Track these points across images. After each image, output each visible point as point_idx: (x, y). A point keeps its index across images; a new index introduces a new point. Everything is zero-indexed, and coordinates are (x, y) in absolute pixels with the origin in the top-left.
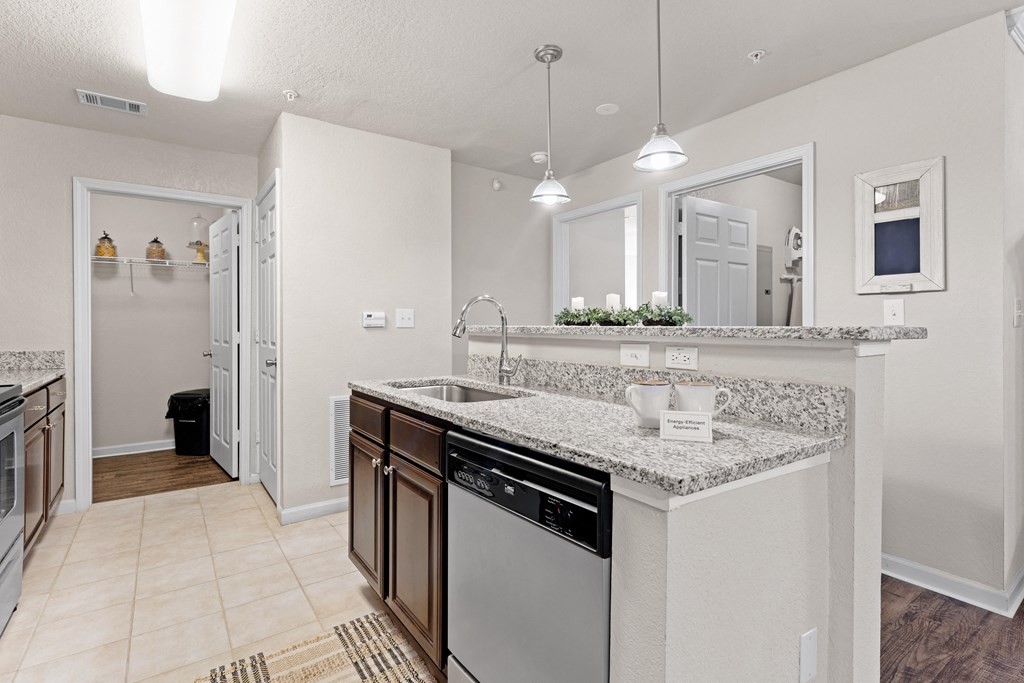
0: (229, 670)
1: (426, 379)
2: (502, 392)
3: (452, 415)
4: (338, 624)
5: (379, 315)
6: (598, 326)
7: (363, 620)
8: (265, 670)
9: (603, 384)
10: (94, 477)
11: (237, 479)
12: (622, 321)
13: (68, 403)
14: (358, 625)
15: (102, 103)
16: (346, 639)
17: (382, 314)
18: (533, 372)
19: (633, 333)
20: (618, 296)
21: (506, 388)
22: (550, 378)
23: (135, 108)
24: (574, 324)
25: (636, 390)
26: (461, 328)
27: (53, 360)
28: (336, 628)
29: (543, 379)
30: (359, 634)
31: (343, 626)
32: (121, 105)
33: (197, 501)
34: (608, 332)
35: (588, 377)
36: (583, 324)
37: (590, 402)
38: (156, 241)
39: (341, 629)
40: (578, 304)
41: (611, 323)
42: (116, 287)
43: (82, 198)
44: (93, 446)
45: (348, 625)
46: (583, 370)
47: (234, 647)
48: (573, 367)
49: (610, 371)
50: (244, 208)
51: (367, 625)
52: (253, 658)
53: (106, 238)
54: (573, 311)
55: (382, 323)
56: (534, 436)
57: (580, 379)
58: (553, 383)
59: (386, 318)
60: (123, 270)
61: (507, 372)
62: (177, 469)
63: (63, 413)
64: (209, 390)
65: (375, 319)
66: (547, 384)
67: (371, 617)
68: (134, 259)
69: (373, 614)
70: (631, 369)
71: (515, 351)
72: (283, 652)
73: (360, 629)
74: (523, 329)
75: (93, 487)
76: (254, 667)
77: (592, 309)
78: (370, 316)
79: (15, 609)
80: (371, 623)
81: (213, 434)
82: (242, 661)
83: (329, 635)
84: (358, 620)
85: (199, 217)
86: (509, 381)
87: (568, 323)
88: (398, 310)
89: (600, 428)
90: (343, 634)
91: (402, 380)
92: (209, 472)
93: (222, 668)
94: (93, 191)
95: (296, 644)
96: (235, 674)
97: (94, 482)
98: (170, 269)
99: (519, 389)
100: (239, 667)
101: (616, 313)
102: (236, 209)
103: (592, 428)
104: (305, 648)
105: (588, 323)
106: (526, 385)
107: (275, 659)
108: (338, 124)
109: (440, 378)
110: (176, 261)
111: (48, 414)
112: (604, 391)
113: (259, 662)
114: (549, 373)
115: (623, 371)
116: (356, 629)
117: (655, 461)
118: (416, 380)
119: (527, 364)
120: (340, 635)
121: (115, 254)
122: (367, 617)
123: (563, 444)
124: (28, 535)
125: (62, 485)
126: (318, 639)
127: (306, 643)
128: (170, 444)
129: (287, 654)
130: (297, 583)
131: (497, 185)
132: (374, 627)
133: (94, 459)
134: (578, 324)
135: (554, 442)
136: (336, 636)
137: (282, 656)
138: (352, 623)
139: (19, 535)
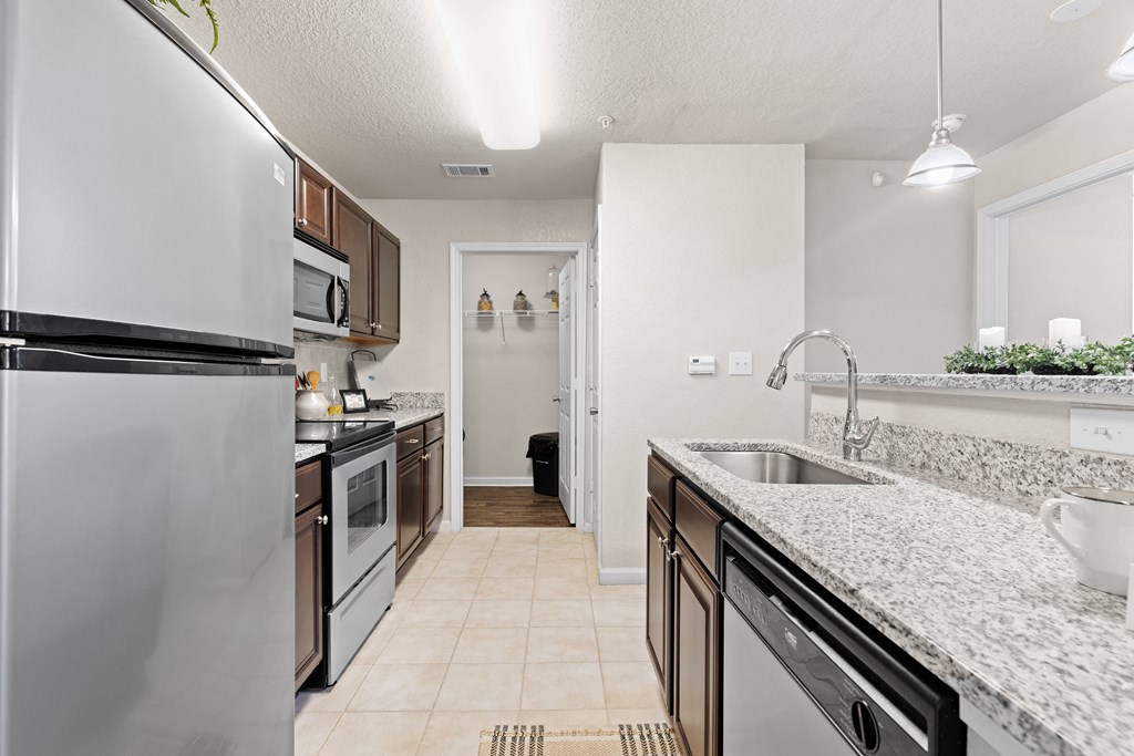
0: (510, 732)
1: (745, 441)
2: (844, 470)
3: (729, 501)
4: (624, 723)
5: (707, 360)
6: (1030, 375)
7: (653, 728)
8: (541, 747)
9: (1030, 478)
10: (465, 503)
11: (574, 525)
12: (1084, 367)
13: (446, 436)
14: (645, 732)
15: (463, 173)
16: (629, 746)
17: (711, 359)
18: (900, 443)
19: (1097, 389)
20: (1079, 321)
21: (853, 466)
22: (929, 456)
23: (484, 171)
24: (981, 371)
25: (1071, 507)
26: (780, 375)
27: (437, 399)
28: (621, 727)
29: (918, 458)
30: (644, 744)
31: (629, 727)
32: (472, 171)
33: (536, 542)
34: (1041, 386)
35: (1001, 460)
36: (1001, 371)
37: (990, 507)
38: (520, 294)
39: (626, 730)
40: (992, 337)
41: (1057, 370)
42: (492, 338)
43: (456, 261)
44: (464, 475)
45: (635, 728)
46: (988, 450)
47: (523, 708)
48: (971, 442)
49: (1045, 456)
50: (580, 253)
51: (655, 737)
52: (534, 728)
53: (485, 295)
54: (981, 350)
55: (711, 369)
56: (823, 563)
57: (984, 464)
58: (933, 465)
59: (716, 364)
60: (497, 323)
61: (855, 441)
62: (531, 506)
63: (442, 446)
64: (558, 434)
65: (703, 364)
66: (923, 465)
67: (662, 727)
68: (504, 311)
69: (665, 725)
70: (1094, 456)
71: (867, 409)
72: (562, 734)
73: (647, 739)
74: (884, 379)
75: (464, 513)
76: (532, 739)
77: (1018, 346)
78: (697, 361)
79: (389, 608)
80: (660, 736)
81: (561, 477)
82: (524, 727)
83: (611, 734)
84: (647, 726)
85: (554, 268)
86: (858, 454)
87: (971, 370)
88: (731, 353)
89: (976, 569)
90: (627, 737)
91: (711, 441)
92: (554, 514)
93: (506, 727)
94: (464, 253)
95: (577, 729)
96: (514, 739)
97: (465, 508)
98: (531, 319)
99: (873, 469)
100: (520, 734)
101: (1069, 351)
102: (573, 255)
103: (957, 567)
104: (584, 738)
105: (1012, 371)
106: (890, 463)
107: (553, 739)
108: (661, 143)
109: (764, 442)
110: (536, 311)
111: (425, 446)
112: (1033, 489)
113: (538, 734)
114: (927, 448)
115: (1073, 460)
116: (642, 737)
117: (1076, 697)
118: (730, 442)
119: (892, 431)
120: (623, 737)
121: (491, 308)
122: (657, 726)
123: (866, 593)
124: (403, 548)
125: (442, 507)
126: (599, 733)
127: (587, 733)
128: (529, 482)
129: (565, 738)
130: (596, 658)
131: (878, 180)
132: (663, 743)
133: (465, 488)
134: (989, 371)
135: (852, 585)
136: (619, 738)
137: (560, 739)
138: (640, 727)
139: (391, 547)
